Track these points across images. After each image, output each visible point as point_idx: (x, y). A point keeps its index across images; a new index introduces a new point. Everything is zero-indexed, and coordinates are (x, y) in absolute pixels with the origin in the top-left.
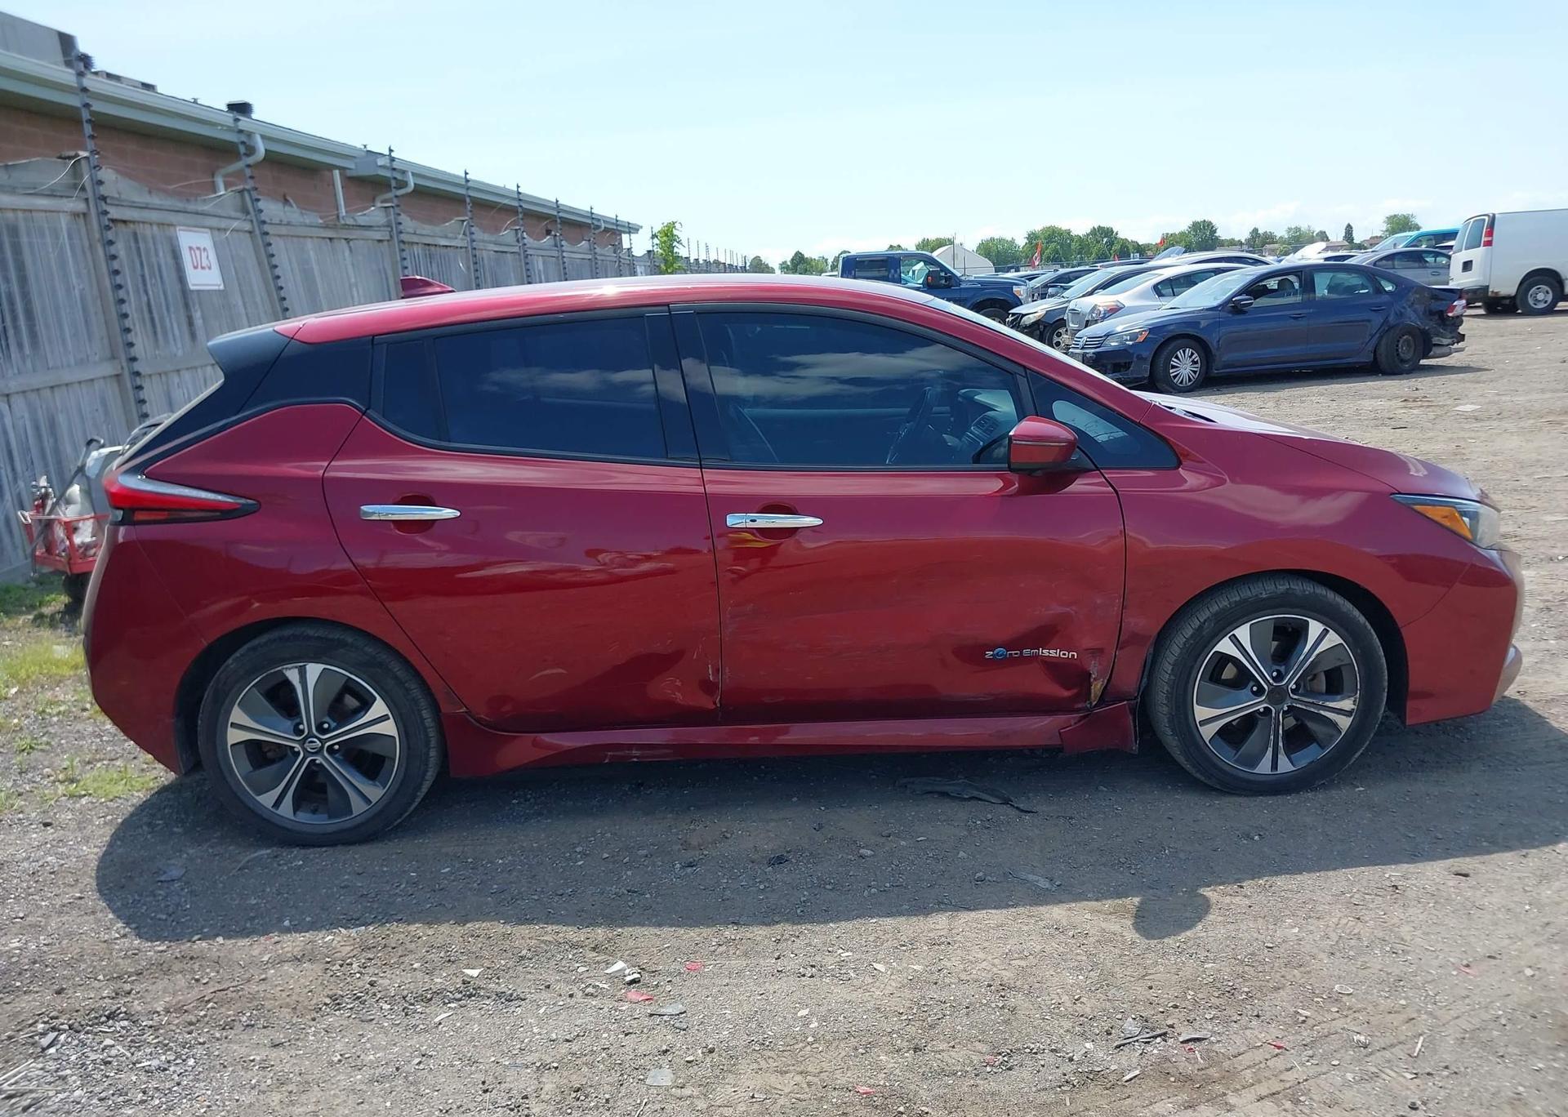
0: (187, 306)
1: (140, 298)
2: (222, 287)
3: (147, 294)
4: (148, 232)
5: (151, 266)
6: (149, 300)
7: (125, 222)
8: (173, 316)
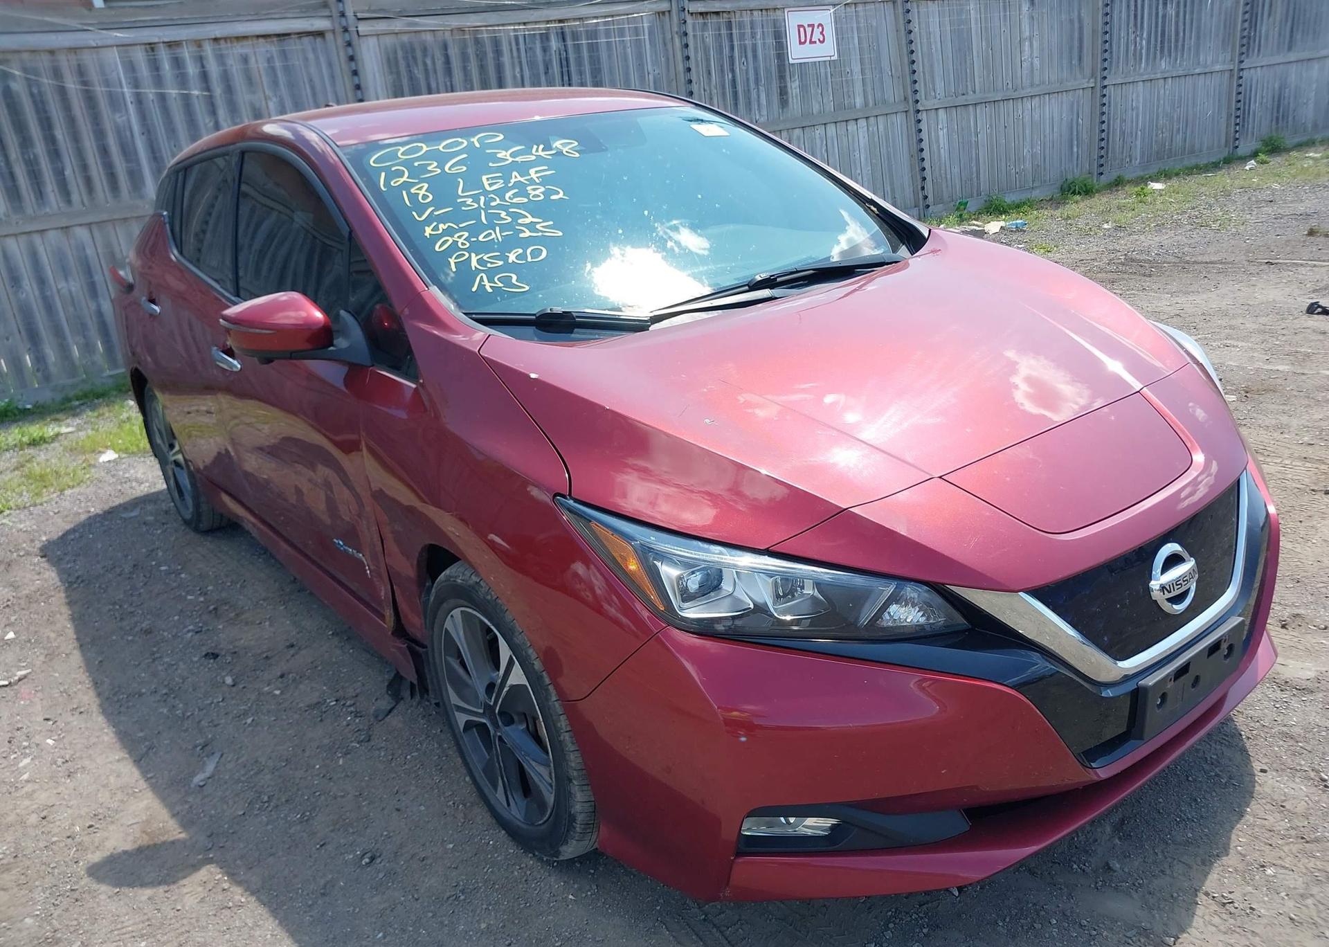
0: (782, 77)
1: (723, 76)
2: (836, 57)
3: (733, 71)
4: (746, 18)
5: (744, 49)
6: (734, 77)
7: (717, 13)
8: (761, 88)
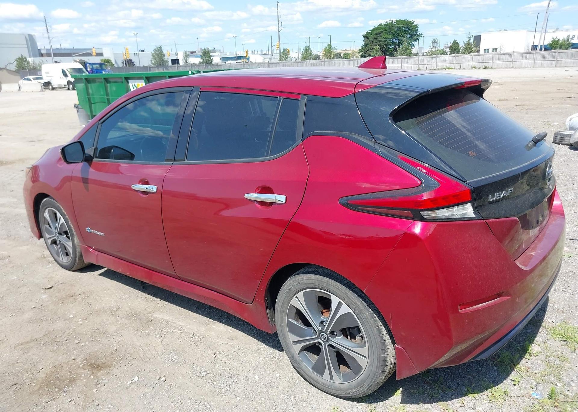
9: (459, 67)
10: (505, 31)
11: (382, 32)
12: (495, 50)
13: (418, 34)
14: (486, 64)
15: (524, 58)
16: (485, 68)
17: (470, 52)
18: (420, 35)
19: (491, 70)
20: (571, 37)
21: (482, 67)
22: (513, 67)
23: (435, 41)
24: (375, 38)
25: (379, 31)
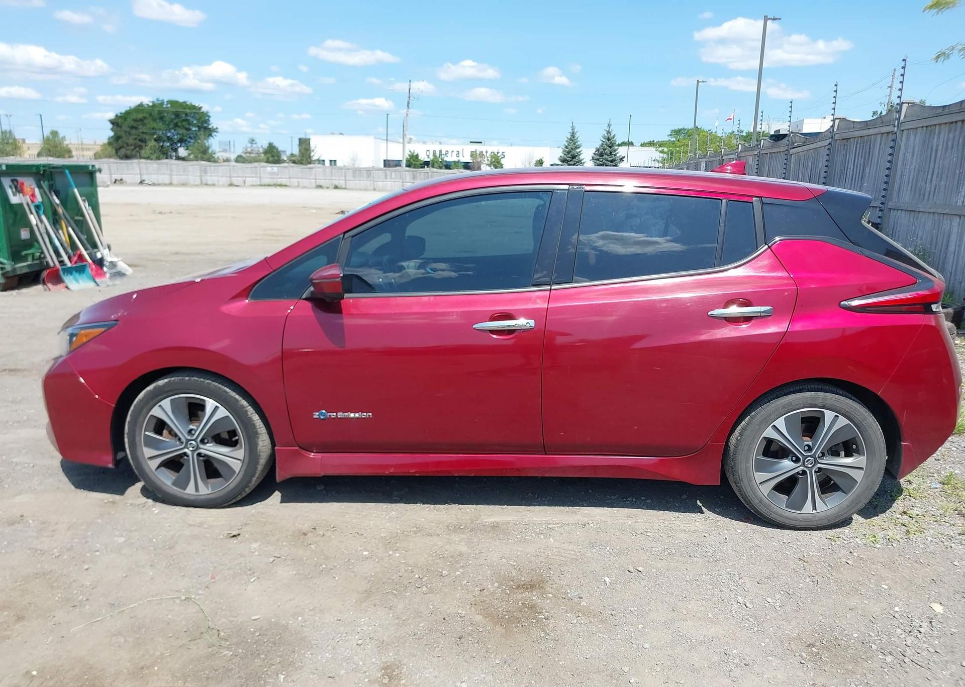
9: (296, 184)
10: (341, 136)
11: (145, 118)
12: (333, 162)
13: (210, 127)
14: (336, 183)
15: (388, 177)
16: (336, 187)
17: (310, 163)
18: (215, 130)
19: (345, 191)
20: (444, 152)
21: (331, 187)
22: (375, 189)
23: (253, 140)
24: (133, 127)
25: (140, 116)
